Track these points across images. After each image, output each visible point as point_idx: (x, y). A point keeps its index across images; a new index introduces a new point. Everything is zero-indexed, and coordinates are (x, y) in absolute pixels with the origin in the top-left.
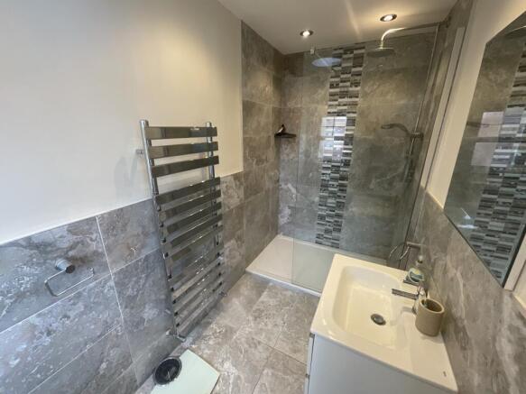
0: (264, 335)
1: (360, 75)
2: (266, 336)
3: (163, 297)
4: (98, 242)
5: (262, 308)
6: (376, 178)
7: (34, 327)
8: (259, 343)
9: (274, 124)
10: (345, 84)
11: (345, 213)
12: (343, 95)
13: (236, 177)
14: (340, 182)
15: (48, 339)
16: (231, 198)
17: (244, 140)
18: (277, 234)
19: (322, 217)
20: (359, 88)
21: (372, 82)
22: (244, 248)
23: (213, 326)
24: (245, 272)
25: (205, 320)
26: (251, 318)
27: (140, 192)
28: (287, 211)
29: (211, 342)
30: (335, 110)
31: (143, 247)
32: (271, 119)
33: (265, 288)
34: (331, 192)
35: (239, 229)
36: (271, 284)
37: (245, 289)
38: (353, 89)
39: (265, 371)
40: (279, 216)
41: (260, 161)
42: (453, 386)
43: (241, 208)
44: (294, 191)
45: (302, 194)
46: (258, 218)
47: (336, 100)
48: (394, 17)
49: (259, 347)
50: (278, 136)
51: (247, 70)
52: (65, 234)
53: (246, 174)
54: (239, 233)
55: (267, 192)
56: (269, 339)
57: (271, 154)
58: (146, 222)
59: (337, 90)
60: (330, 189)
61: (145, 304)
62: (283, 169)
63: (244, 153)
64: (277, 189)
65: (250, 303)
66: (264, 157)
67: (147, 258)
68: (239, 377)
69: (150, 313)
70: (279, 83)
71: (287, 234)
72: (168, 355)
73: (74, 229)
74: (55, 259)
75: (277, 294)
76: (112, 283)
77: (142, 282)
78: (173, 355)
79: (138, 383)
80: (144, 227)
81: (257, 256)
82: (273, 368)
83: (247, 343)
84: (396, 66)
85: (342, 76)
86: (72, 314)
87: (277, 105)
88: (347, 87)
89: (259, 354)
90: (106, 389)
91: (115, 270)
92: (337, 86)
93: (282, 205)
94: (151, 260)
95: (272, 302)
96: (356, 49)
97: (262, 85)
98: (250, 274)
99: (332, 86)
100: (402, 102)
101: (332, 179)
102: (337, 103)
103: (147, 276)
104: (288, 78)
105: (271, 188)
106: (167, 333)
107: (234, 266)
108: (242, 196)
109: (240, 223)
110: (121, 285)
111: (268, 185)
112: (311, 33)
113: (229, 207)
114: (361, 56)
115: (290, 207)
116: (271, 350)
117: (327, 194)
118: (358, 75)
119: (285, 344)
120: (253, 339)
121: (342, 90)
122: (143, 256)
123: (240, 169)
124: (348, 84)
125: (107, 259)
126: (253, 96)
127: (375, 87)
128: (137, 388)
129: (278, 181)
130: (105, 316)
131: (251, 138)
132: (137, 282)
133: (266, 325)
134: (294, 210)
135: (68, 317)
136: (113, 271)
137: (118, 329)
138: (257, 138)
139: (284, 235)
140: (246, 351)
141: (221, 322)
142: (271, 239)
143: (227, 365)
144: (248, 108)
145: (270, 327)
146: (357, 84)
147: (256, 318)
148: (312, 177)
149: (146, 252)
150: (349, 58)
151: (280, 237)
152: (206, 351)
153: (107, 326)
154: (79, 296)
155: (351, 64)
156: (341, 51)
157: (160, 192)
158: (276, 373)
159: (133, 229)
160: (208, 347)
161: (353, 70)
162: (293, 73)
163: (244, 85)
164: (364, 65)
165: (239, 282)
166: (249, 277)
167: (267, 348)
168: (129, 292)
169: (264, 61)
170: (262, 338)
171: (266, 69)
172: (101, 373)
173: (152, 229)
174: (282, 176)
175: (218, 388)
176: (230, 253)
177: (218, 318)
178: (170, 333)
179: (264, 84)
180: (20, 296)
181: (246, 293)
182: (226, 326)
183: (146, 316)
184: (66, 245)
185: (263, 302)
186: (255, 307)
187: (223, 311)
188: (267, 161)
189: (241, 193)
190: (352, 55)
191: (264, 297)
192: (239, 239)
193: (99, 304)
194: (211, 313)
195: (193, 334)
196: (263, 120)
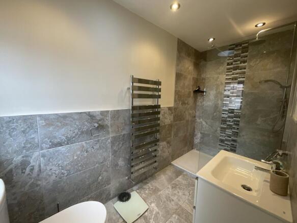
0: (176, 197)
1: (247, 57)
2: (177, 198)
3: (128, 157)
4: (108, 121)
5: (177, 184)
6: (262, 117)
7: (83, 147)
8: (173, 200)
9: (193, 86)
10: (237, 62)
11: (238, 139)
12: (235, 69)
13: (170, 109)
14: (235, 119)
15: (86, 154)
16: (166, 119)
17: (176, 91)
18: (193, 149)
19: (222, 141)
20: (246, 64)
21: (255, 60)
22: (171, 149)
23: (149, 185)
24: (170, 164)
25: (145, 181)
26: (170, 186)
27: (126, 105)
28: (199, 135)
29: (147, 192)
30: (231, 77)
31: (124, 129)
32: (192, 83)
33: (181, 174)
34: (228, 125)
35: (169, 137)
36: (185, 173)
37: (169, 172)
38: (242, 64)
39: (174, 216)
40: (195, 138)
41: (183, 103)
42: (290, 219)
43: (171, 126)
44: (204, 123)
45: (209, 125)
46: (181, 134)
47: (231, 72)
48: (264, 24)
49: (172, 202)
50: (196, 92)
51: (179, 59)
52: (99, 114)
53: (175, 109)
54: (169, 139)
55: (188, 121)
56: (179, 200)
57: (191, 101)
58: (126, 119)
59: (232, 66)
60: (228, 123)
61: (119, 157)
62: (198, 110)
63: (175, 98)
64: (194, 121)
65: (170, 180)
66: (186, 102)
67: (124, 135)
68: (158, 213)
69: (121, 162)
70: (197, 66)
71: (199, 150)
72: (125, 190)
73: (102, 113)
74: (94, 123)
75: (187, 179)
76: (109, 141)
77: (120, 146)
78: (128, 191)
79: (111, 196)
80: (125, 120)
81: (178, 157)
82: (179, 215)
83: (166, 198)
84: (271, 50)
85: (235, 59)
86: (95, 147)
87: (195, 76)
88: (238, 64)
89: (172, 206)
90: (99, 191)
91: (112, 136)
92: (232, 64)
93: (196, 131)
94: (126, 136)
95: (184, 182)
96: (244, 44)
97: (187, 66)
98: (173, 165)
99: (228, 64)
100: (279, 69)
101: (229, 117)
102: (231, 73)
103: (123, 144)
104: (203, 63)
105: (190, 119)
106: (127, 178)
107: (165, 157)
108: (172, 119)
109: (170, 133)
110: (113, 143)
111: (188, 117)
112: (214, 39)
113: (164, 123)
114: (247, 47)
115: (201, 133)
116: (179, 206)
117: (226, 126)
118: (245, 57)
119: (188, 206)
120: (169, 197)
121: (235, 65)
122: (122, 134)
123: (172, 105)
124: (239, 62)
125: (110, 130)
126: (181, 70)
127: (258, 62)
128: (110, 199)
129: (195, 117)
130: (105, 154)
131: (179, 91)
132: (118, 145)
133: (178, 192)
134: (204, 135)
135: (94, 148)
136: (111, 135)
137: (108, 163)
138: (183, 91)
139: (197, 150)
140: (164, 202)
141: (154, 184)
142: (188, 151)
143: (153, 205)
144: (179, 76)
145: (180, 194)
146: (244, 62)
147: (173, 188)
148: (216, 115)
149: (124, 132)
150: (239, 49)
151: (195, 151)
152: (143, 195)
153: (105, 160)
154: (98, 141)
155: (240, 52)
156: (234, 46)
157: (134, 105)
158: (181, 219)
159: (121, 120)
160: (145, 193)
161: (242, 55)
162: (205, 60)
163: (177, 65)
164: (249, 51)
165: (166, 168)
166: (172, 167)
167: (177, 204)
168: (115, 148)
169: (189, 55)
170: (175, 198)
171: (190, 59)
172: (99, 181)
173: (128, 123)
174: (197, 114)
175: (146, 213)
176: (163, 148)
177: (152, 182)
178: (128, 179)
179: (188, 66)
180: (82, 132)
181: (170, 174)
182: (156, 187)
183: (119, 163)
184: (98, 119)
185: (178, 181)
186: (173, 182)
187: (155, 179)
188: (188, 104)
189: (172, 117)
190: (241, 47)
191: (180, 178)
192: (168, 143)
193: (104, 148)
194: (149, 179)
195: (139, 185)
196: (187, 83)
